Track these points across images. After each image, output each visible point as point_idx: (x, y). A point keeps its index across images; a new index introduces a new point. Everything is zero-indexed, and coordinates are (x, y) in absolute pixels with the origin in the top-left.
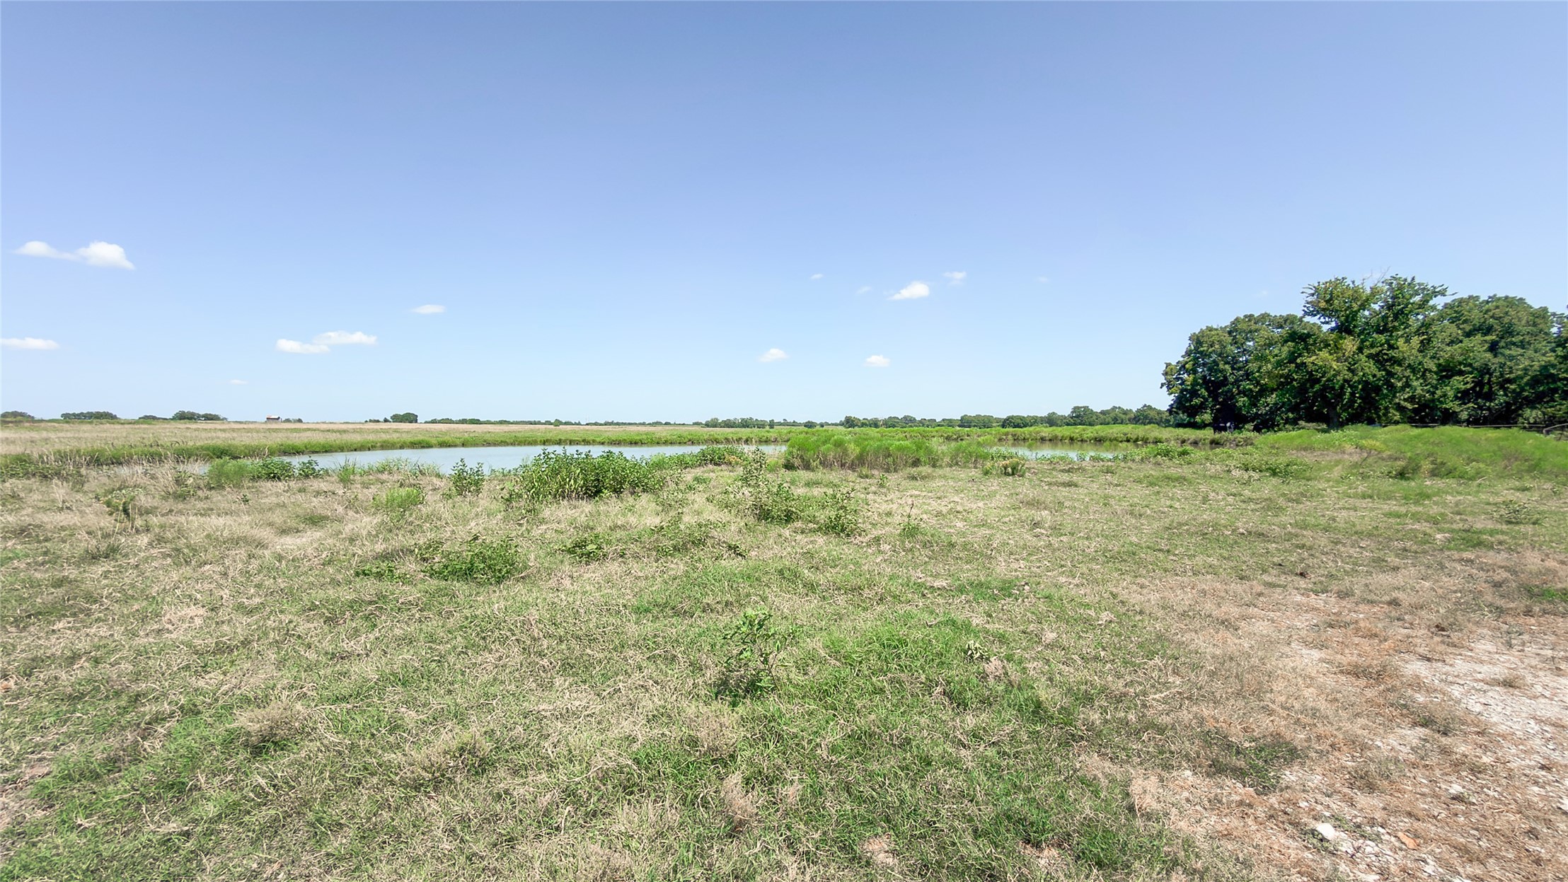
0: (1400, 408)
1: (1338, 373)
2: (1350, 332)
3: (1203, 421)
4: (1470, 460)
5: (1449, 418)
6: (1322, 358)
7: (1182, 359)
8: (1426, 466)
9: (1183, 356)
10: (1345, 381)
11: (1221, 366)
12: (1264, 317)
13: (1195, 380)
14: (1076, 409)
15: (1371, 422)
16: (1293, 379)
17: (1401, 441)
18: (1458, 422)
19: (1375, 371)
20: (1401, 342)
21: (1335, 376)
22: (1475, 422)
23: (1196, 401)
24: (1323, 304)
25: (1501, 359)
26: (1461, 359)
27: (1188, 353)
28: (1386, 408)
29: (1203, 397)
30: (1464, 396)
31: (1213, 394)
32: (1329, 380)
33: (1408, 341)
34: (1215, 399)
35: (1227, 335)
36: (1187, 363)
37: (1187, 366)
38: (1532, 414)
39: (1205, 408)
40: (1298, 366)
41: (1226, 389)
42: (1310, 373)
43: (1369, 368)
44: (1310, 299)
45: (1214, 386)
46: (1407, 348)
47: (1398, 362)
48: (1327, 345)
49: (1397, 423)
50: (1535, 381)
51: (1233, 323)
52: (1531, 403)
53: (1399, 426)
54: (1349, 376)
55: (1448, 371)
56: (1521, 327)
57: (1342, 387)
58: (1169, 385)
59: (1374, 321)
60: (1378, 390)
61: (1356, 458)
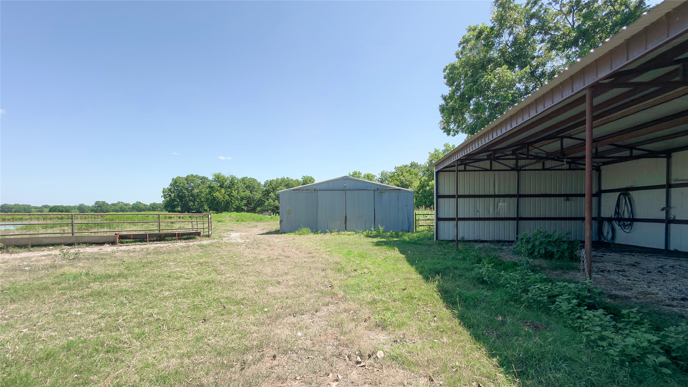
0: (234, 208)
1: (221, 198)
2: (223, 188)
3: (178, 210)
4: (246, 219)
5: (242, 210)
6: (217, 194)
7: (169, 187)
8: (240, 220)
9: (169, 186)
10: (222, 200)
11: (184, 191)
12: (197, 176)
13: (175, 195)
14: (97, 203)
15: (227, 211)
16: (209, 199)
17: (236, 215)
18: (245, 211)
19: (229, 198)
20: (233, 191)
21: (220, 199)
22: (248, 211)
23: (176, 203)
24: (217, 179)
25: (252, 195)
26: (244, 196)
27: (171, 185)
28: (231, 208)
29: (177, 202)
30: (245, 205)
31: (181, 201)
32: (219, 200)
33: (235, 191)
34: (182, 202)
35: (185, 180)
36: (171, 189)
37: (172, 190)
38: (259, 209)
39: (179, 206)
40: (211, 195)
41: (185, 199)
42: (214, 198)
43: (227, 197)
44: (213, 177)
45: (181, 197)
46: (235, 193)
47: (233, 196)
48: (218, 191)
49: (233, 211)
50: (258, 201)
51: (187, 177)
52: (259, 206)
53: (234, 212)
54: (223, 199)
55: (242, 199)
56: (256, 187)
57: (222, 202)
58: (165, 197)
59: (228, 185)
60: (229, 203)
61: (230, 219)
